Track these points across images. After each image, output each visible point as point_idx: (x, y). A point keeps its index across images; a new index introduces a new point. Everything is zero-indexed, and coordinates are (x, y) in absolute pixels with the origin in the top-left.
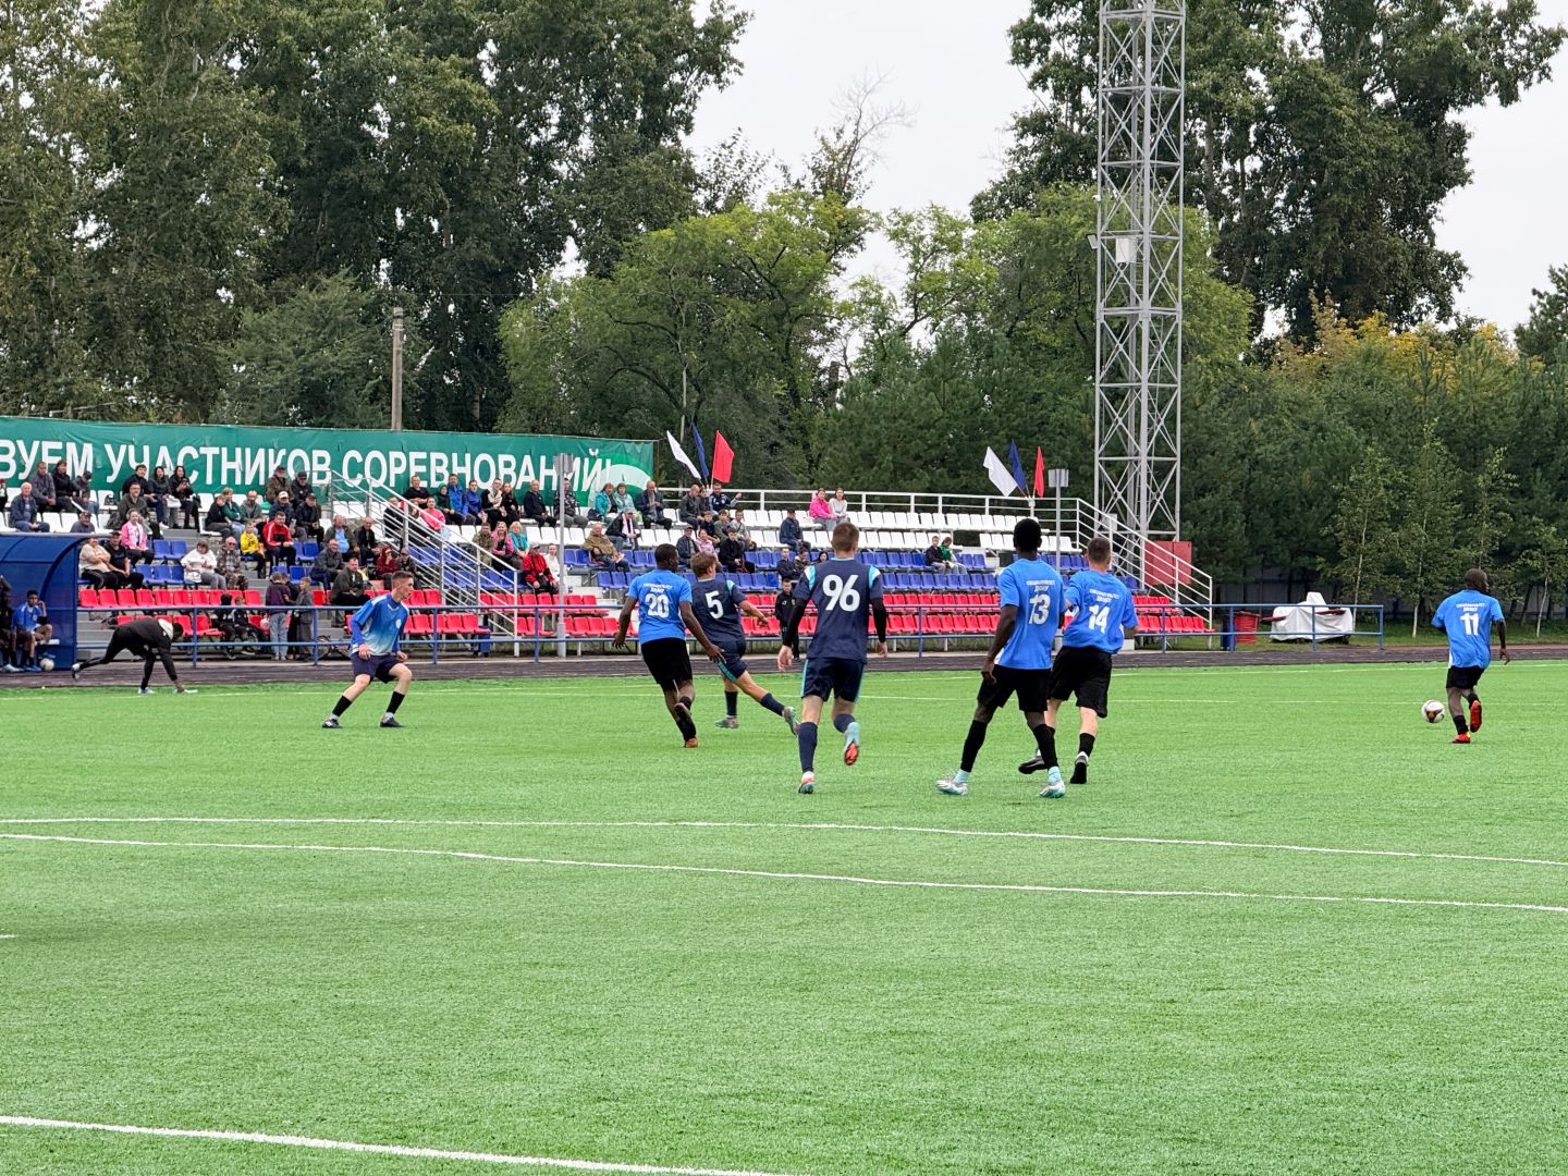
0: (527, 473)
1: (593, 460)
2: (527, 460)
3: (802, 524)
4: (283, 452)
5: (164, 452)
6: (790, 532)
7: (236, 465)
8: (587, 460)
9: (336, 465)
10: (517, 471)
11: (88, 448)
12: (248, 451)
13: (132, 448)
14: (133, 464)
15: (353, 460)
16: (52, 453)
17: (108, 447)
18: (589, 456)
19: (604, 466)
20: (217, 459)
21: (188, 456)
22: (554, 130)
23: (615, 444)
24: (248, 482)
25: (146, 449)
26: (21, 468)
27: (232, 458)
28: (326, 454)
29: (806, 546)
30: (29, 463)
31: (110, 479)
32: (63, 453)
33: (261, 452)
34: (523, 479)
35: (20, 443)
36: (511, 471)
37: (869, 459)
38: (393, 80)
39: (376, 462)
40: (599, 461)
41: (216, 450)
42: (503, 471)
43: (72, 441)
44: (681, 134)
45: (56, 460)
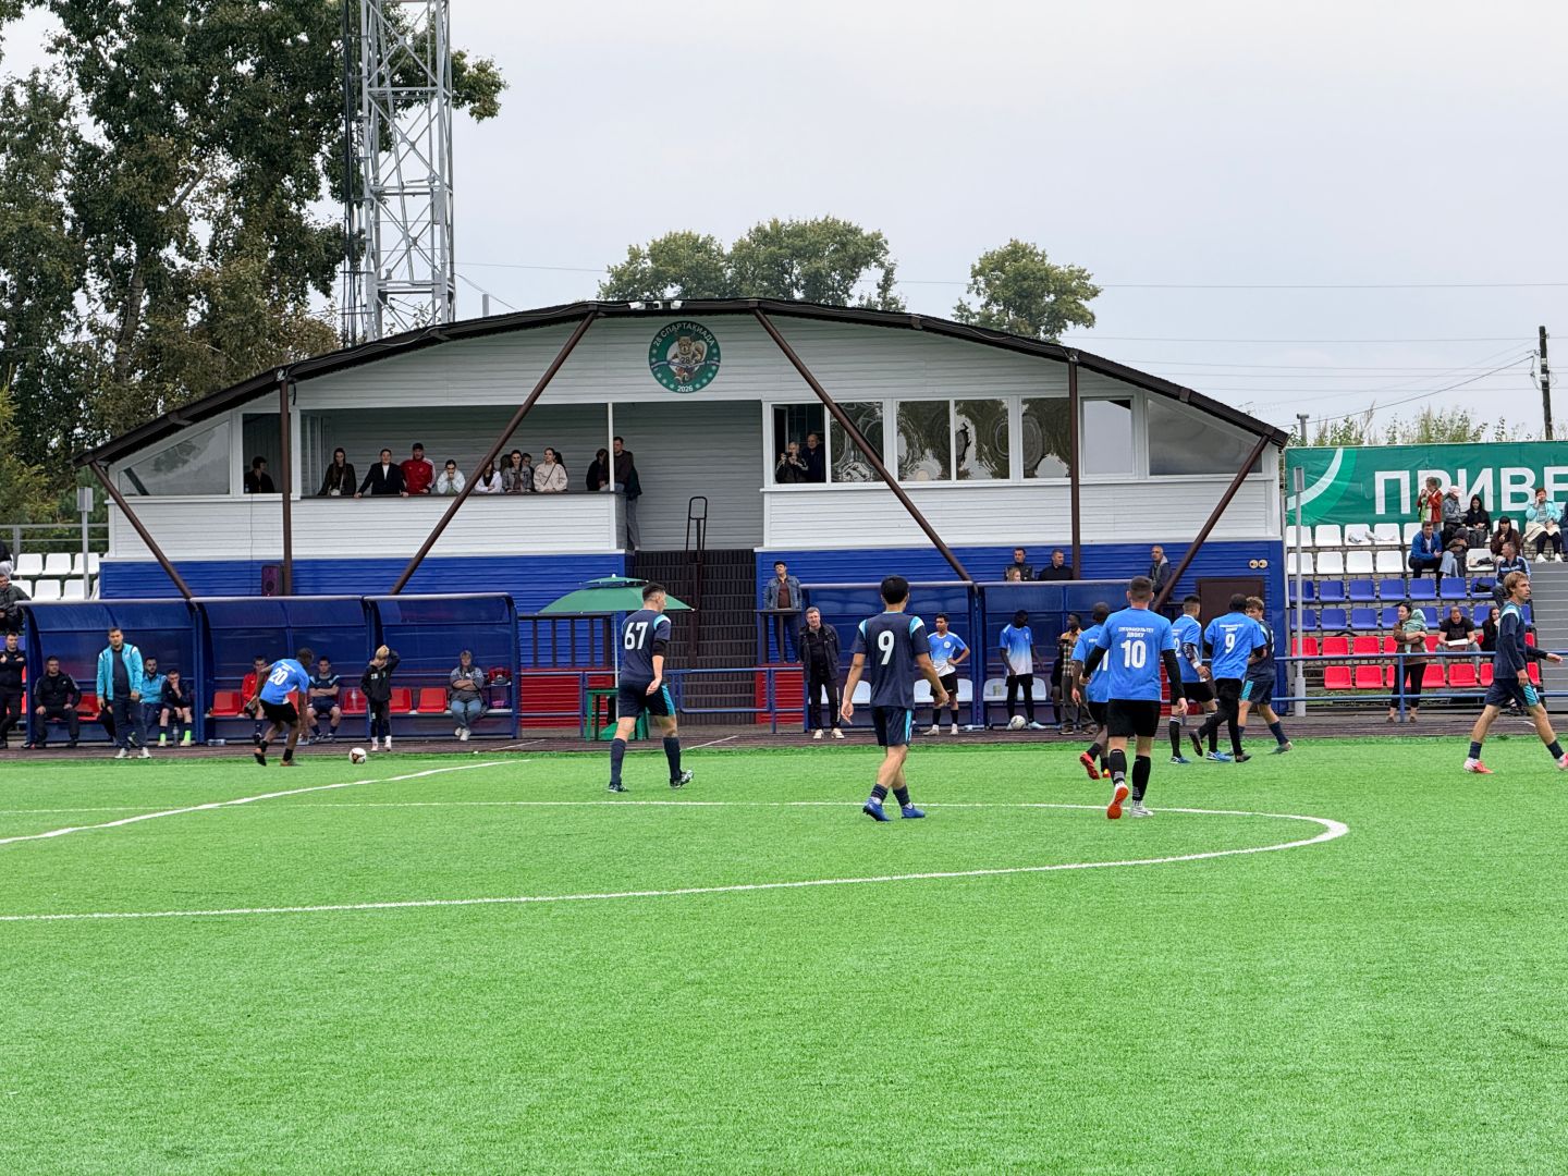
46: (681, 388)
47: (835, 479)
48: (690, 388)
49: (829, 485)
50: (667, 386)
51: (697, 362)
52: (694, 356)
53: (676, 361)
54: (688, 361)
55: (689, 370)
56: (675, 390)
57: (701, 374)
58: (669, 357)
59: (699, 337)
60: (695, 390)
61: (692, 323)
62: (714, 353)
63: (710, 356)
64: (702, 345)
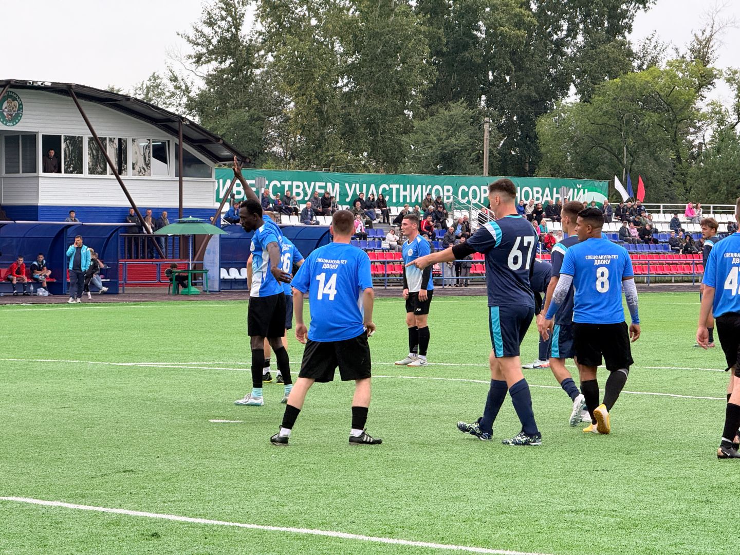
0: (547, 196)
1: (579, 189)
2: (547, 190)
3: (680, 221)
4: (430, 187)
5: (373, 187)
6: (675, 224)
7: (407, 193)
8: (576, 190)
9: (455, 193)
10: (542, 195)
11: (337, 185)
12: (413, 186)
13: (358, 185)
14: (358, 193)
15: (463, 190)
16: (320, 187)
17: (347, 185)
18: (577, 188)
19: (584, 193)
20: (398, 190)
21: (384, 189)
22: (565, 32)
23: (590, 182)
24: (413, 201)
25: (365, 186)
26: (306, 195)
27: (405, 190)
28: (450, 188)
29: (683, 231)
30: (309, 192)
31: (348, 200)
32: (325, 187)
33: (419, 186)
34: (545, 199)
35: (306, 183)
36: (539, 195)
37: (715, 189)
38: (488, 9)
39: (474, 191)
40: (582, 191)
41: (397, 186)
42: (536, 195)
43: (330, 182)
44: (626, 34)
45: (323, 191)
46: (8, 124)
47: (66, 172)
48: (11, 124)
49: (63, 174)
50: (2, 122)
51: (14, 111)
52: (13, 108)
53: (6, 110)
54: (11, 111)
55: (11, 115)
56: (6, 124)
57: (15, 118)
58: (3, 108)
59: (15, 99)
60: (14, 125)
61: (13, 92)
62: (21, 108)
63: (19, 110)
64: (16, 103)
